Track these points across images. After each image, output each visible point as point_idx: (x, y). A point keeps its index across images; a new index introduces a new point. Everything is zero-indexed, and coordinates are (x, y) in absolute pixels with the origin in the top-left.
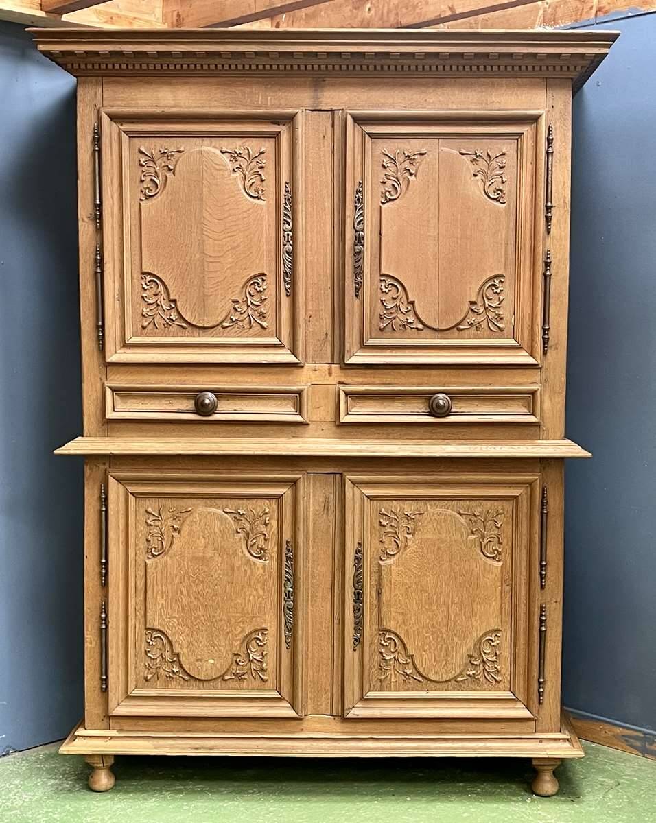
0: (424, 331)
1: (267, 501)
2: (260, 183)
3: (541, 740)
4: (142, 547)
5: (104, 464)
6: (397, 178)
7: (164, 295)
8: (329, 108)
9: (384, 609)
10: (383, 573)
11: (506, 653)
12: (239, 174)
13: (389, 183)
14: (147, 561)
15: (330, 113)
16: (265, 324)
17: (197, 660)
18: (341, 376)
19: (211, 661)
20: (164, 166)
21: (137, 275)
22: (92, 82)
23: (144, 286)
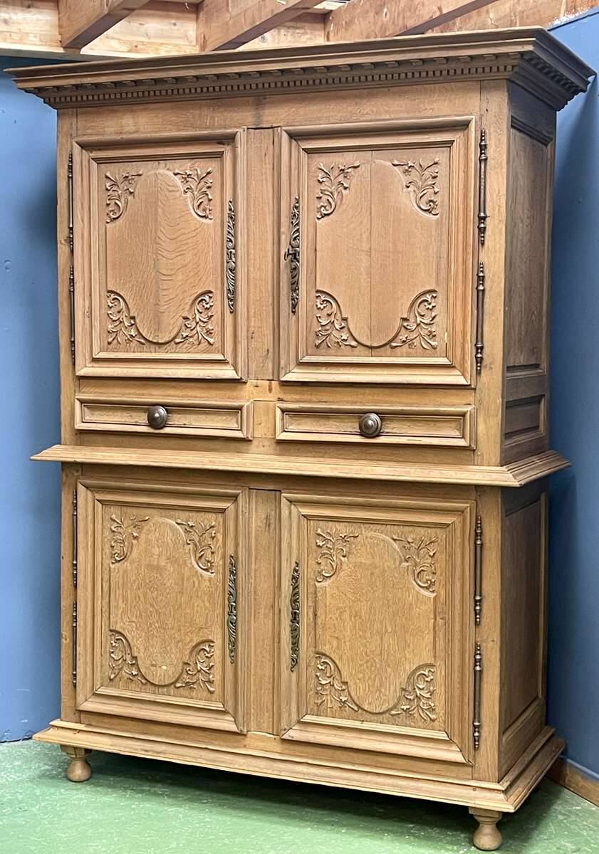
1: (214, 515)
2: (207, 202)
3: (475, 788)
4: (108, 552)
5: (77, 471)
6: (331, 193)
7: (126, 312)
8: (269, 126)
9: (320, 631)
10: (319, 594)
11: (440, 691)
12: (189, 194)
13: (325, 198)
14: (111, 565)
15: (271, 130)
16: (211, 341)
17: (153, 665)
18: (280, 393)
19: (164, 668)
20: (126, 190)
22: (69, 114)
23: (110, 304)
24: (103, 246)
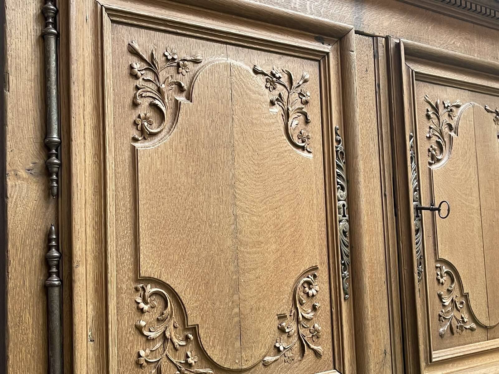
2: (303, 126)
6: (441, 134)
7: (175, 320)
8: (371, 33)
13: (434, 139)
15: (371, 39)
16: (319, 349)
20: (171, 84)
21: (128, 284)
23: (142, 305)
24: (123, 189)
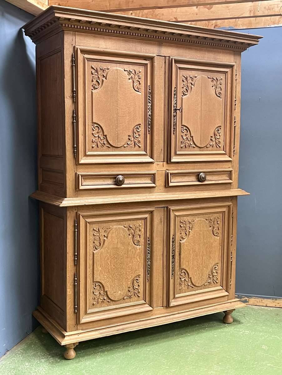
0: (196, 148)
1: (140, 221)
2: (139, 85)
3: (231, 302)
4: (92, 245)
5: (76, 210)
6: (188, 86)
7: (101, 133)
8: (164, 55)
9: (182, 260)
10: (182, 246)
11: (219, 272)
12: (131, 81)
13: (185, 88)
14: (94, 252)
15: (164, 57)
16: (140, 145)
17: (114, 293)
18: (167, 167)
19: (120, 292)
20: (102, 75)
21: (90, 123)
22: (71, 34)
23: (93, 129)
24: (90, 101)
